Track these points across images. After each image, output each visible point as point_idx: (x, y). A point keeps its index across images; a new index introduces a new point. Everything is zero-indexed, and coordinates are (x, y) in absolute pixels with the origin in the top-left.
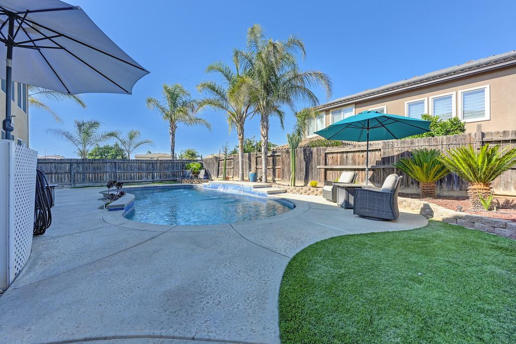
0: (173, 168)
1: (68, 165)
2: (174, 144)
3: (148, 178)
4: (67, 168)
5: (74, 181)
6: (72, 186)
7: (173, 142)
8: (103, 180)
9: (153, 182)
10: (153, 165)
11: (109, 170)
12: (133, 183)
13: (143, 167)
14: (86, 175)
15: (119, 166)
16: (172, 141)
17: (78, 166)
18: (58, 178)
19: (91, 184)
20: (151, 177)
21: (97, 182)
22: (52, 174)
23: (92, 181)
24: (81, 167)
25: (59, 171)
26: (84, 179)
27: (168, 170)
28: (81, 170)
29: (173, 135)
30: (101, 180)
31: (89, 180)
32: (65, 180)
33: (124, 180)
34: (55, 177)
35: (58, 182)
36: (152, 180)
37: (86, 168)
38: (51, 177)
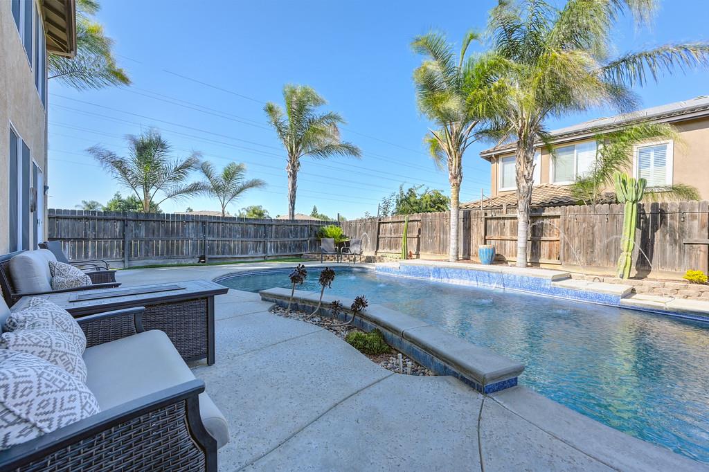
0: (297, 234)
1: (119, 224)
2: (295, 192)
3: (256, 251)
4: (118, 230)
5: (130, 255)
6: (126, 264)
7: (294, 190)
8: (182, 253)
9: (265, 259)
10: (265, 228)
11: (192, 236)
12: (233, 261)
13: (249, 231)
14: (151, 243)
15: (209, 228)
16: (293, 187)
17: (137, 227)
18: (99, 249)
19: (160, 262)
20: (261, 249)
21: (170, 258)
22: (86, 240)
23: (162, 255)
24: (143, 228)
25: (101, 236)
26: (147, 252)
27: (289, 237)
28: (143, 233)
29: (294, 176)
30: (178, 254)
31: (157, 254)
32: (112, 254)
33: (218, 253)
34: (94, 247)
35: (99, 256)
36: (264, 255)
37: (151, 231)
38: (86, 248)
